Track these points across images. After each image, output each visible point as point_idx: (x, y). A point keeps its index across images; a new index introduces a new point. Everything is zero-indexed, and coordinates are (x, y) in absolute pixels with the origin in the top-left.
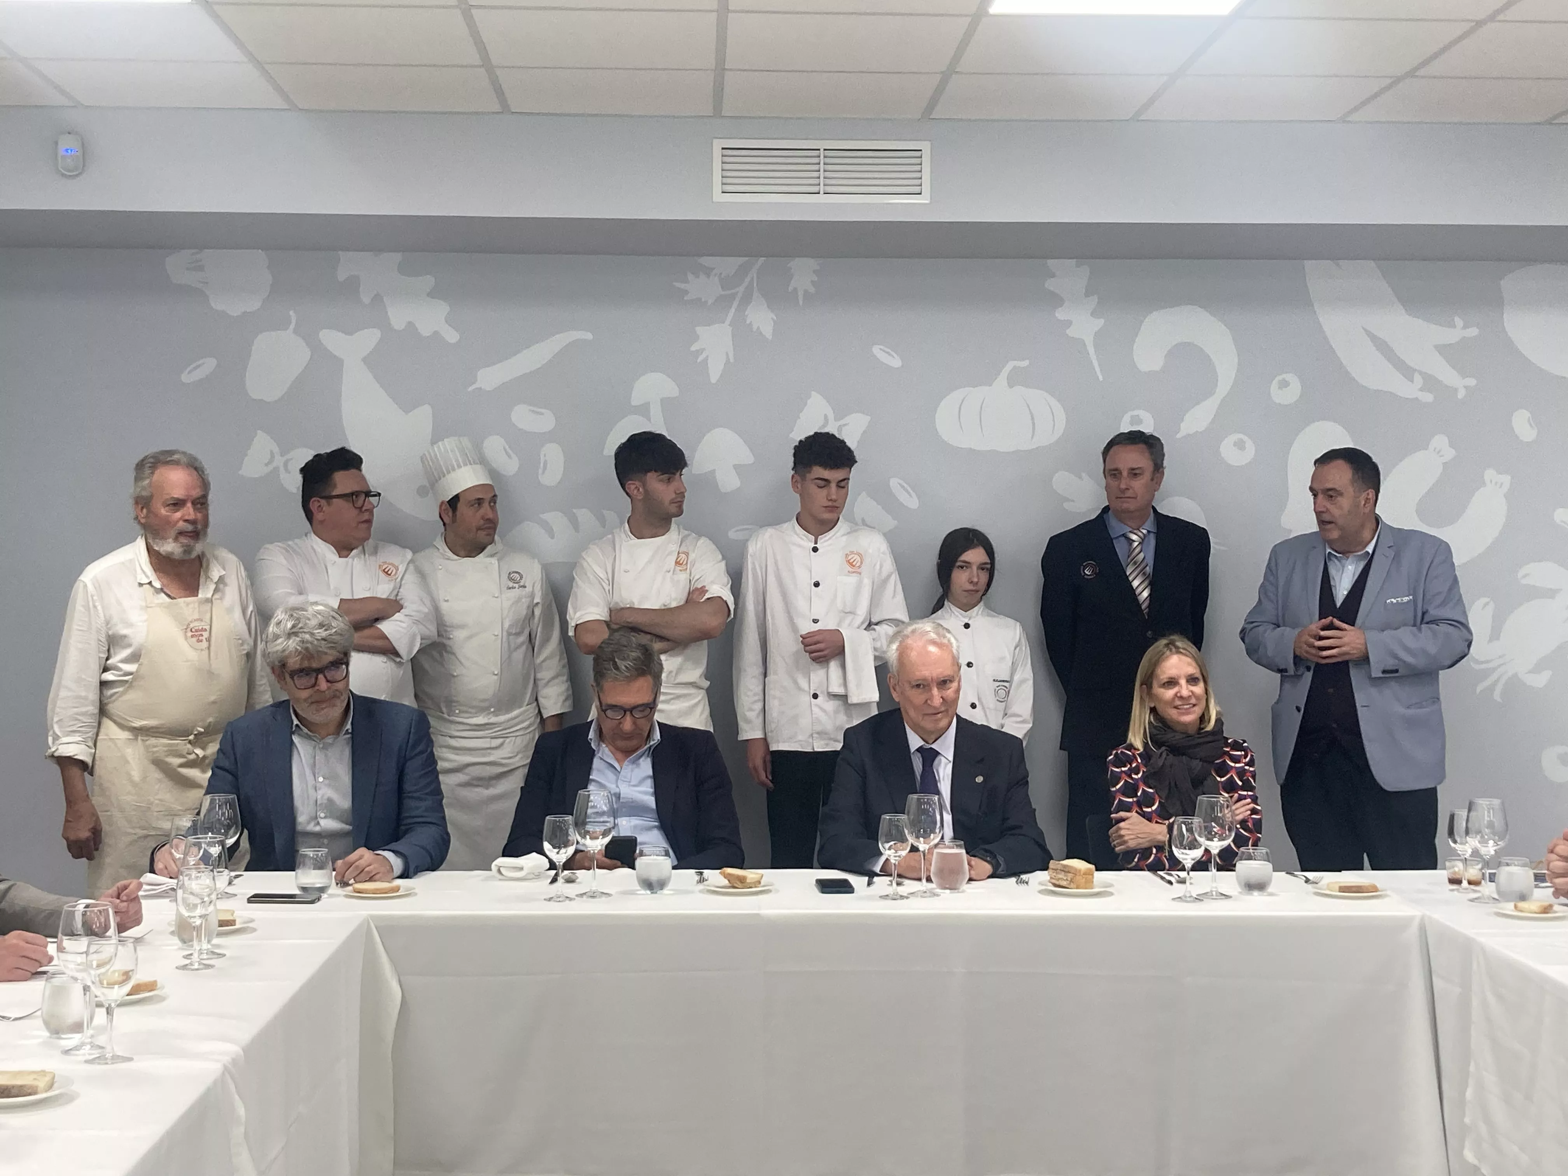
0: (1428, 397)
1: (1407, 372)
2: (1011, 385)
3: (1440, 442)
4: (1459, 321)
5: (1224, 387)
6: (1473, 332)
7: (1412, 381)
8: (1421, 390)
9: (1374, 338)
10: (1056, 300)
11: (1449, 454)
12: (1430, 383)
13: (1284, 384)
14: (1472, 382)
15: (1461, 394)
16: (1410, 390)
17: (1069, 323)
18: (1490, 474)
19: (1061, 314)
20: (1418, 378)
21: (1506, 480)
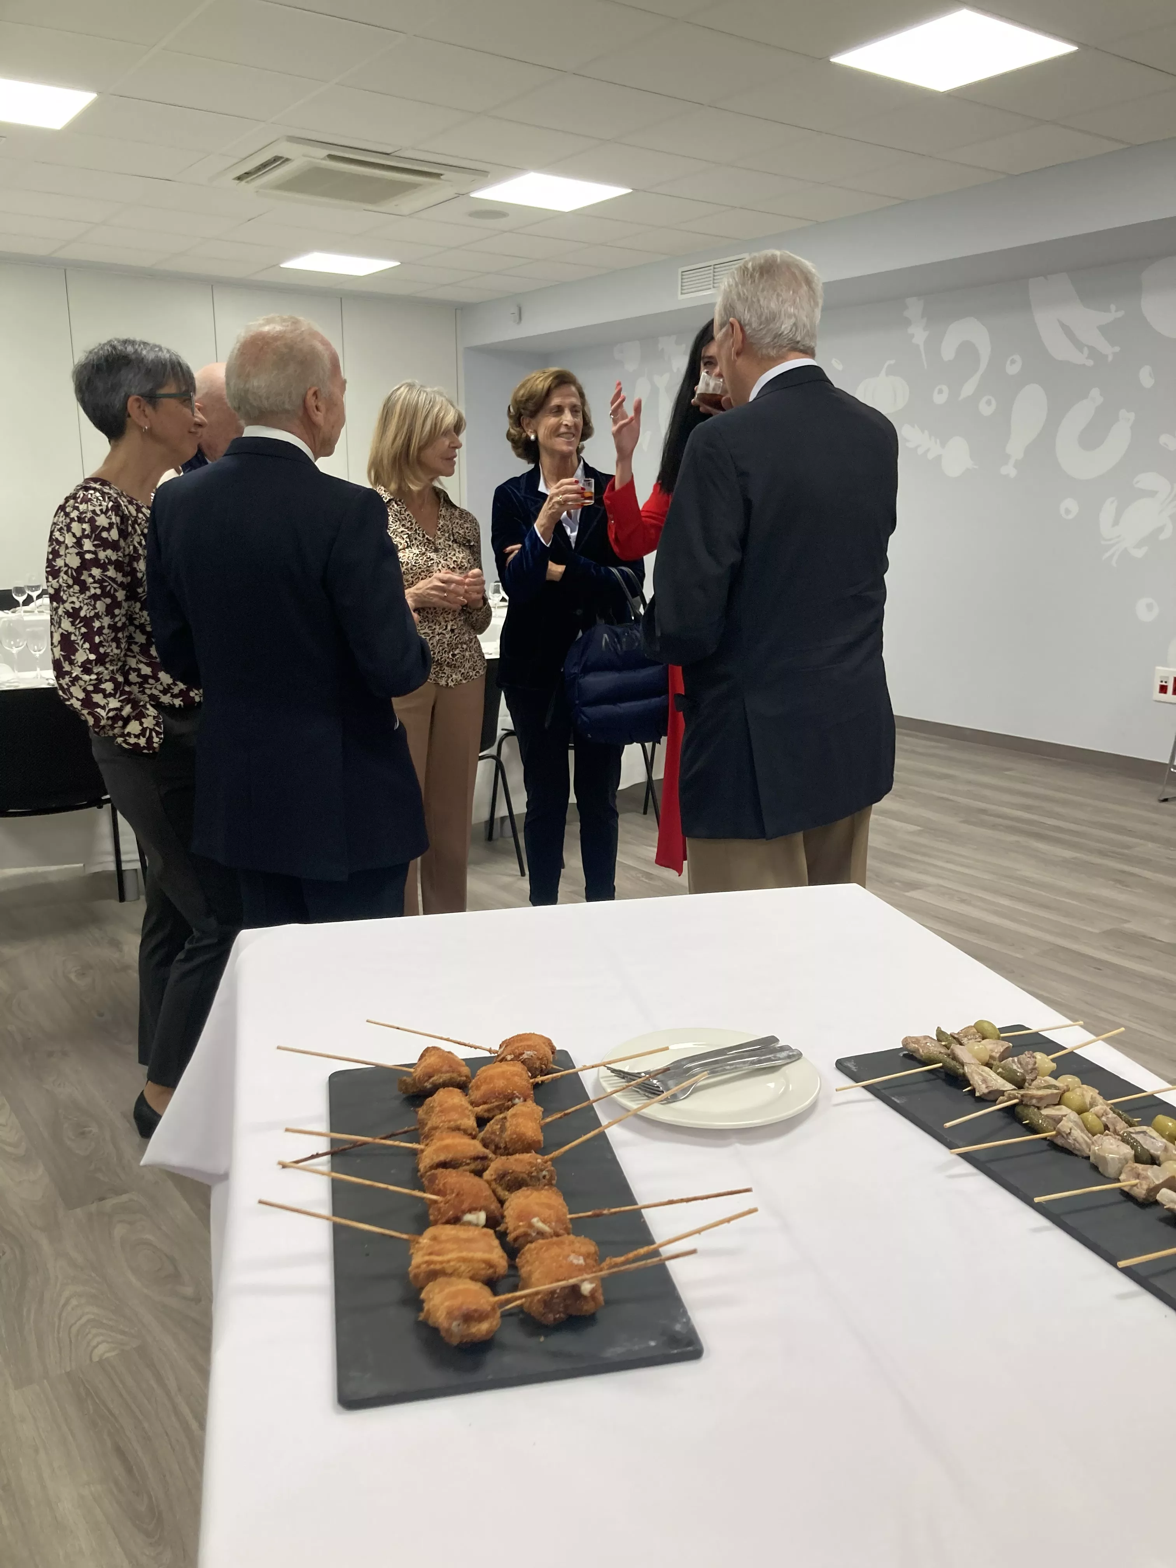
0: (1090, 363)
1: (1081, 347)
2: (887, 374)
3: (1095, 392)
4: (1113, 307)
5: (983, 366)
6: (1121, 314)
7: (1082, 353)
8: (1087, 358)
9: (1063, 325)
10: (907, 322)
11: (1100, 400)
12: (1093, 352)
13: (1013, 362)
14: (1117, 349)
15: (1110, 358)
16: (1080, 358)
17: (912, 336)
18: (1123, 413)
19: (911, 330)
20: (1086, 350)
21: (1132, 416)
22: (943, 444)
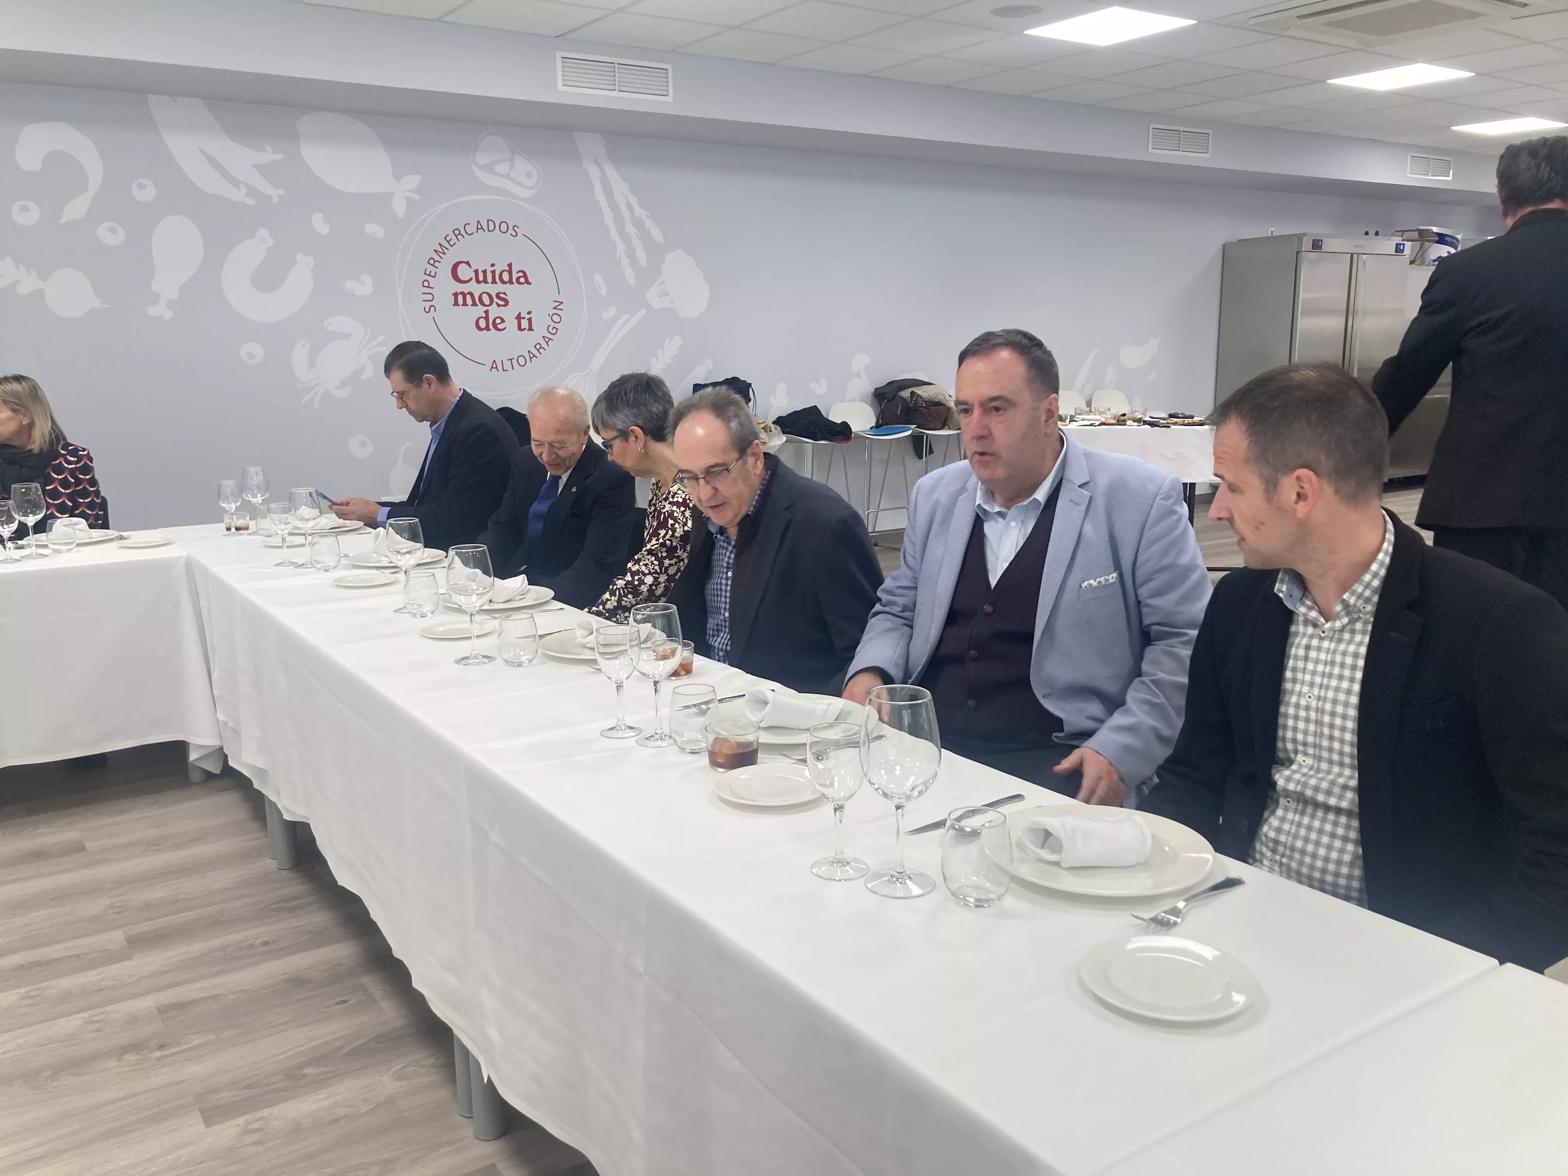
0: (250, 201)
1: (235, 183)
3: (263, 232)
4: (268, 148)
5: (94, 185)
6: (279, 157)
7: (239, 189)
8: (246, 196)
9: (206, 155)
11: (271, 242)
12: (252, 191)
13: (142, 186)
14: (282, 192)
15: (275, 200)
16: (238, 195)
18: (299, 256)
20: (241, 185)
21: (311, 260)
22: (44, 276)
